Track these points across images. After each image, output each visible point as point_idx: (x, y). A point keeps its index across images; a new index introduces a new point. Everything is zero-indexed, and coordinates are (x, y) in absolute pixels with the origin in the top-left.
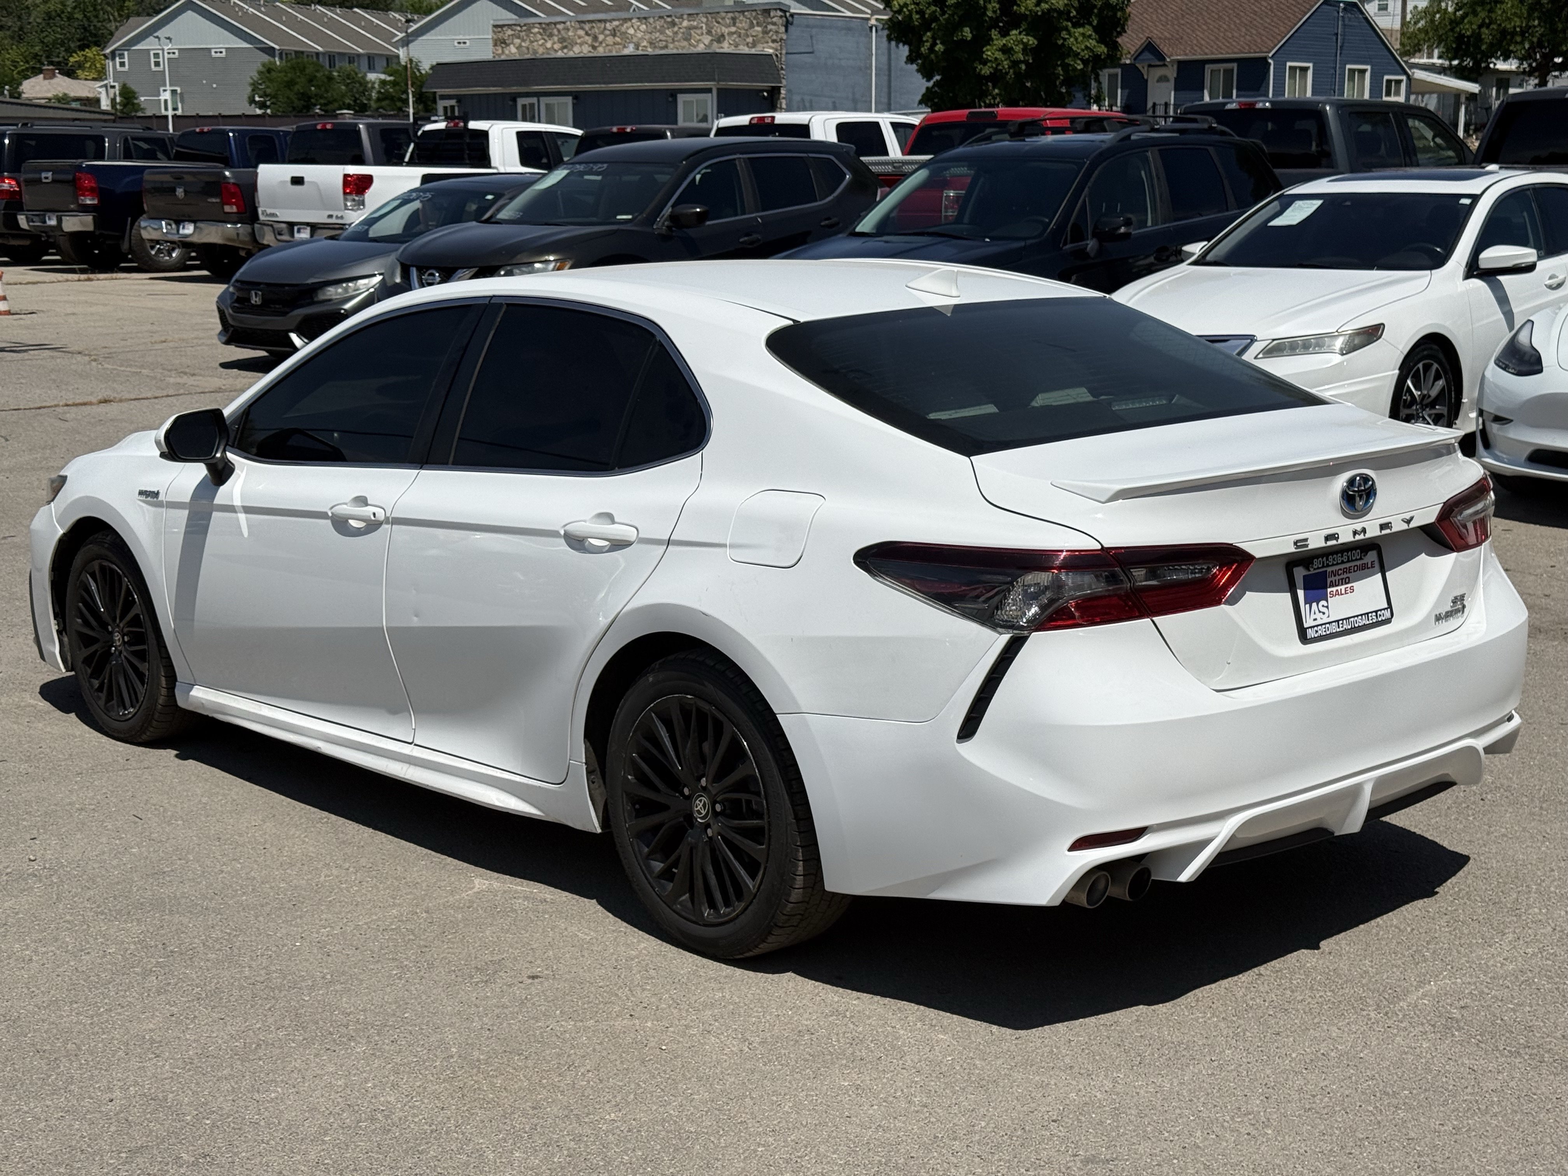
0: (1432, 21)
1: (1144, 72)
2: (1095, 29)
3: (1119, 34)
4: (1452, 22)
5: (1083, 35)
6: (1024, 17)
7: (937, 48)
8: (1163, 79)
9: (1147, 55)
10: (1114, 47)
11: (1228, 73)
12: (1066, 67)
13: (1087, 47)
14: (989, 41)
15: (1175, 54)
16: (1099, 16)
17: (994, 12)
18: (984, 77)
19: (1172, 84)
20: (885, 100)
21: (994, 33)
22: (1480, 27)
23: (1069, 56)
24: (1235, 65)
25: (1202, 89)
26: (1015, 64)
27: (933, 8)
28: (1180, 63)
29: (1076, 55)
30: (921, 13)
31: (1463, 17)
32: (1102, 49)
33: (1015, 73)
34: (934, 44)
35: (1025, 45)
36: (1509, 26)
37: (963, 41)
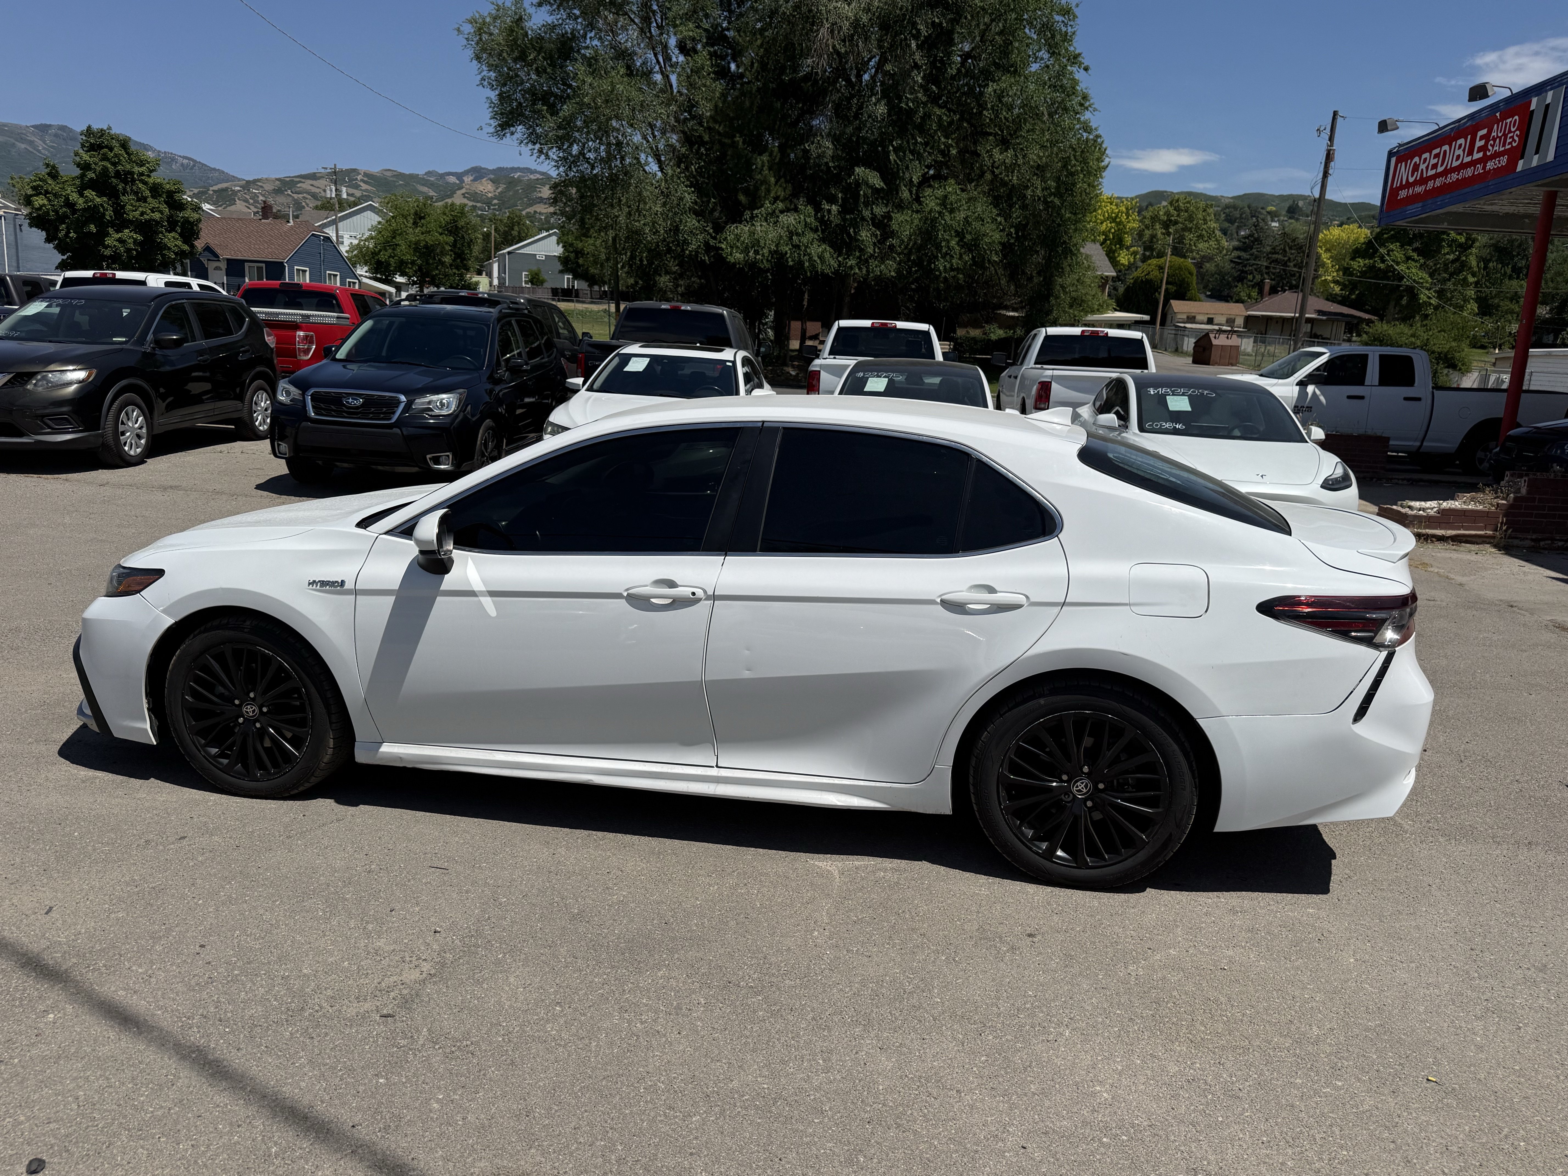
0: (361, 251)
1: (205, 262)
2: (180, 235)
3: (196, 239)
4: (372, 253)
5: (174, 237)
6: (131, 222)
7: (71, 235)
8: (217, 268)
9: (207, 253)
10: (192, 246)
11: (259, 269)
12: (163, 256)
13: (176, 245)
14: (108, 234)
15: (225, 255)
16: (182, 228)
17: (111, 217)
18: (106, 256)
19: (224, 271)
20: (15, 264)
21: (111, 230)
22: (389, 257)
23: (165, 249)
24: (264, 265)
25: (244, 277)
26: (128, 251)
27: (64, 209)
28: (228, 260)
29: (169, 249)
30: (56, 212)
31: (380, 251)
32: (186, 248)
33: (127, 256)
34: (68, 233)
35: (135, 240)
36: (404, 258)
37: (90, 233)
